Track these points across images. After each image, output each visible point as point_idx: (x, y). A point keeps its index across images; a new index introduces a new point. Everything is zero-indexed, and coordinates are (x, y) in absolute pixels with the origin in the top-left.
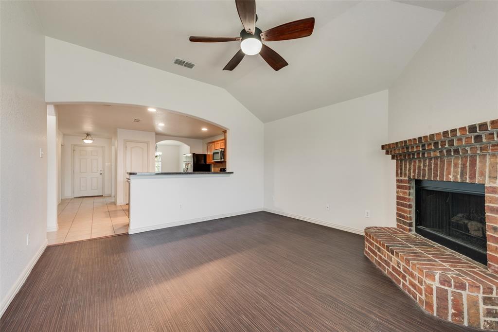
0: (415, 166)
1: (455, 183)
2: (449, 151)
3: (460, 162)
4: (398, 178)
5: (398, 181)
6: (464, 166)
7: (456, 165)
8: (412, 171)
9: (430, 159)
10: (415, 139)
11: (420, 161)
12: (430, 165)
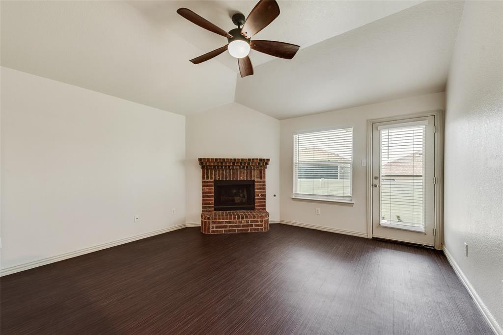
0: (219, 173)
1: (244, 181)
2: (244, 167)
3: (245, 172)
4: (204, 180)
5: (203, 182)
6: (247, 173)
7: (244, 173)
8: (217, 176)
9: (233, 169)
10: (232, 159)
11: (223, 171)
12: (230, 172)
